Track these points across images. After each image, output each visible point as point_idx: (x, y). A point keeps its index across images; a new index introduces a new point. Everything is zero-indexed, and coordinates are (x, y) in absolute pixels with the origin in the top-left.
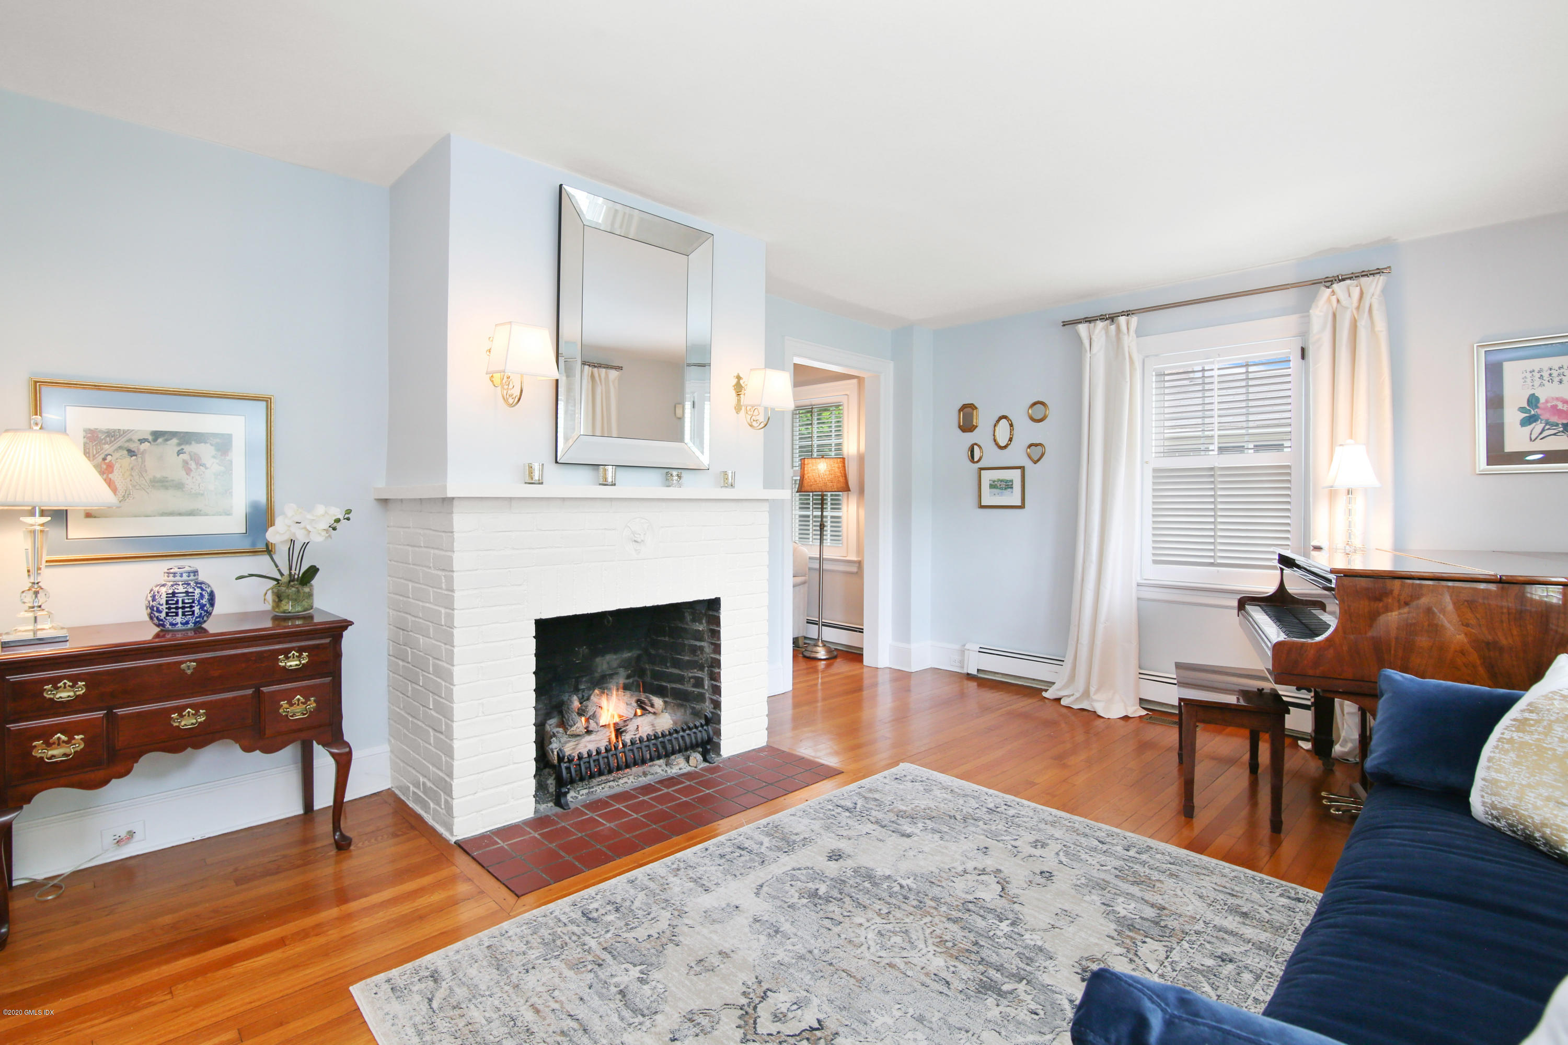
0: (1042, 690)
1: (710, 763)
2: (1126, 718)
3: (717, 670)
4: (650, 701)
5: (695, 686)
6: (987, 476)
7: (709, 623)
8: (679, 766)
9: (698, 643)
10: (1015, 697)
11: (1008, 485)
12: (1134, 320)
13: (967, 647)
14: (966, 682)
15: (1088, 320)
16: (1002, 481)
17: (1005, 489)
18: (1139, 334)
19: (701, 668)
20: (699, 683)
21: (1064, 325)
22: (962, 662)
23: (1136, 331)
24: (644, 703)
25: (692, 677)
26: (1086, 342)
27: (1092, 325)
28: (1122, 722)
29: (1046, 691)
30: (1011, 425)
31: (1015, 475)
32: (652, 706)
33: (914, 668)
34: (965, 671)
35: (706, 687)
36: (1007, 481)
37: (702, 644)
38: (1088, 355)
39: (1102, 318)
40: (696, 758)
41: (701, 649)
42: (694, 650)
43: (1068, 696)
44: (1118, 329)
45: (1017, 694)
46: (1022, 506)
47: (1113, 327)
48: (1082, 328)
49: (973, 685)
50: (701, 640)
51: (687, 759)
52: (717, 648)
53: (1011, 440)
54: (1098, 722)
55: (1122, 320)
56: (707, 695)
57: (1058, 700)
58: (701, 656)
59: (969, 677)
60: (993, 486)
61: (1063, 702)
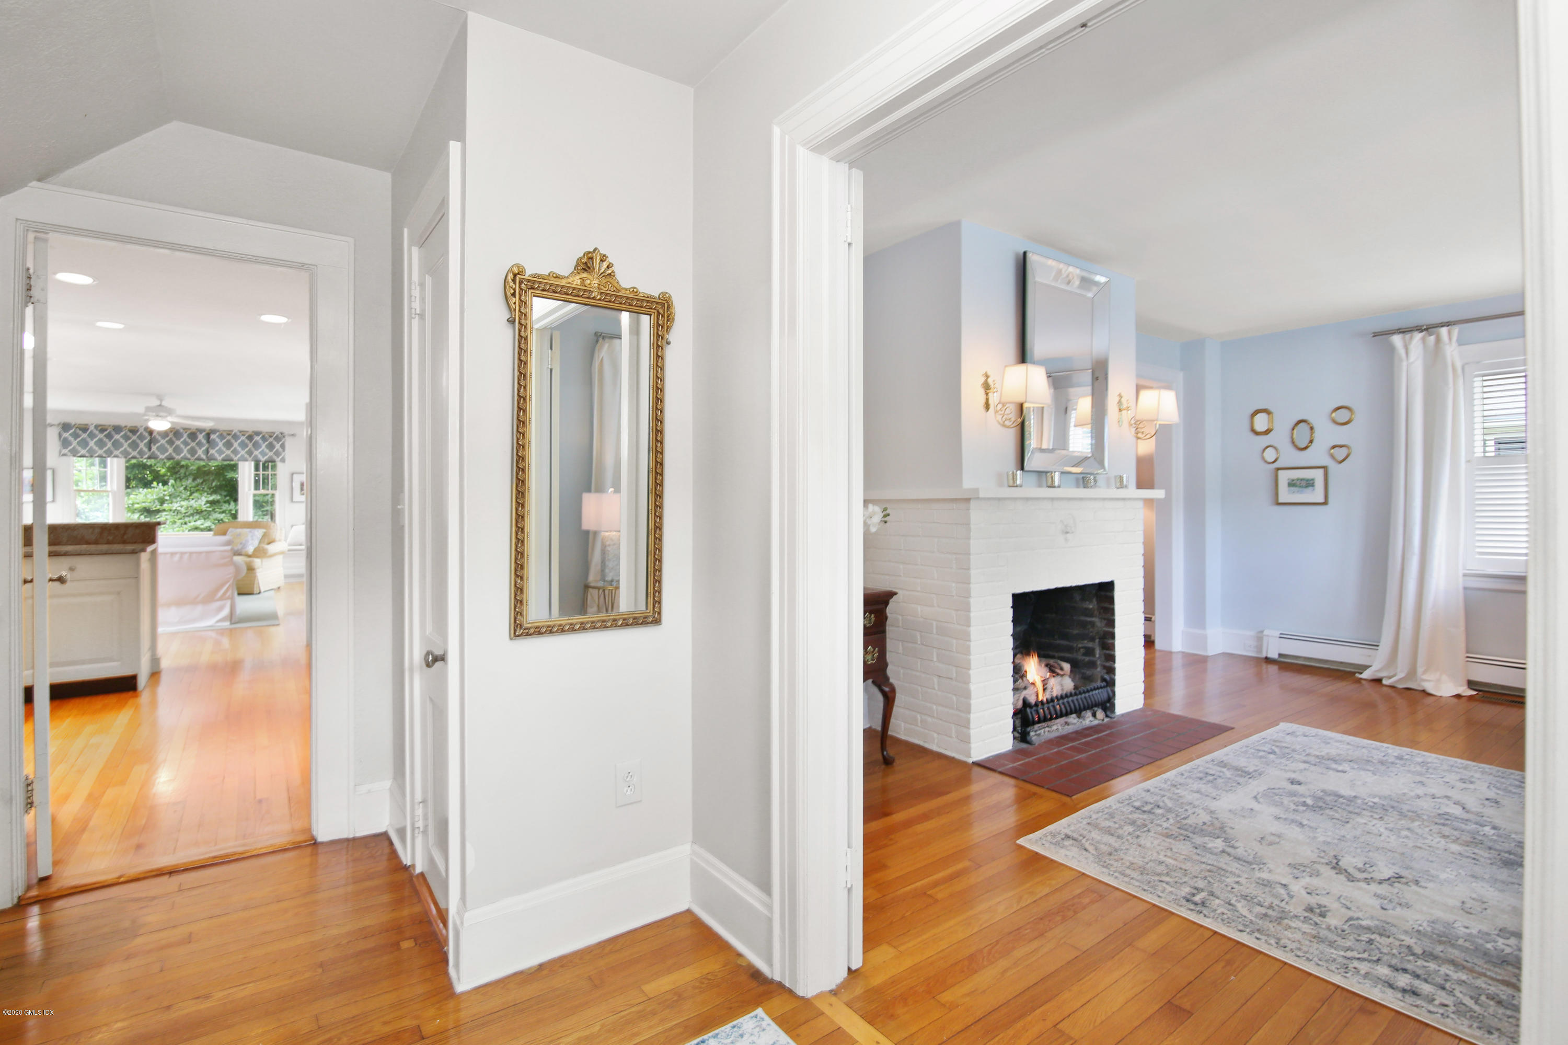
0: (1355, 673)
1: (1111, 718)
2: (1458, 696)
3: (1111, 641)
4: (1059, 665)
5: (1085, 654)
6: (1284, 476)
7: (1099, 601)
8: (1088, 720)
9: (1089, 619)
10: (1328, 679)
11: (1310, 484)
12: (1456, 330)
13: (1266, 632)
14: (1264, 666)
15: (1402, 331)
16: (1302, 480)
17: (1306, 487)
18: (1461, 343)
19: (1092, 639)
20: (1089, 652)
21: (1374, 336)
22: (1259, 648)
23: (1458, 340)
24: (1054, 667)
25: (1082, 648)
26: (1402, 351)
27: (1408, 336)
28: (1455, 700)
29: (1361, 673)
30: (1312, 428)
31: (1318, 475)
32: (1062, 669)
33: (1210, 653)
34: (1264, 655)
35: (1097, 656)
36: (1307, 480)
37: (1093, 619)
38: (1404, 364)
39: (1419, 329)
40: (1100, 714)
41: (1093, 624)
42: (1084, 625)
43: (1390, 678)
44: (1438, 340)
45: (1329, 676)
46: (1325, 503)
47: (1432, 338)
48: (1397, 340)
49: (1273, 669)
50: (1092, 616)
51: (1094, 715)
52: (1111, 623)
53: (1311, 442)
54: (1429, 700)
55: (1444, 331)
56: (1099, 662)
57: (1378, 681)
58: (1091, 630)
59: (1268, 660)
60: (1292, 484)
61: (1385, 682)
